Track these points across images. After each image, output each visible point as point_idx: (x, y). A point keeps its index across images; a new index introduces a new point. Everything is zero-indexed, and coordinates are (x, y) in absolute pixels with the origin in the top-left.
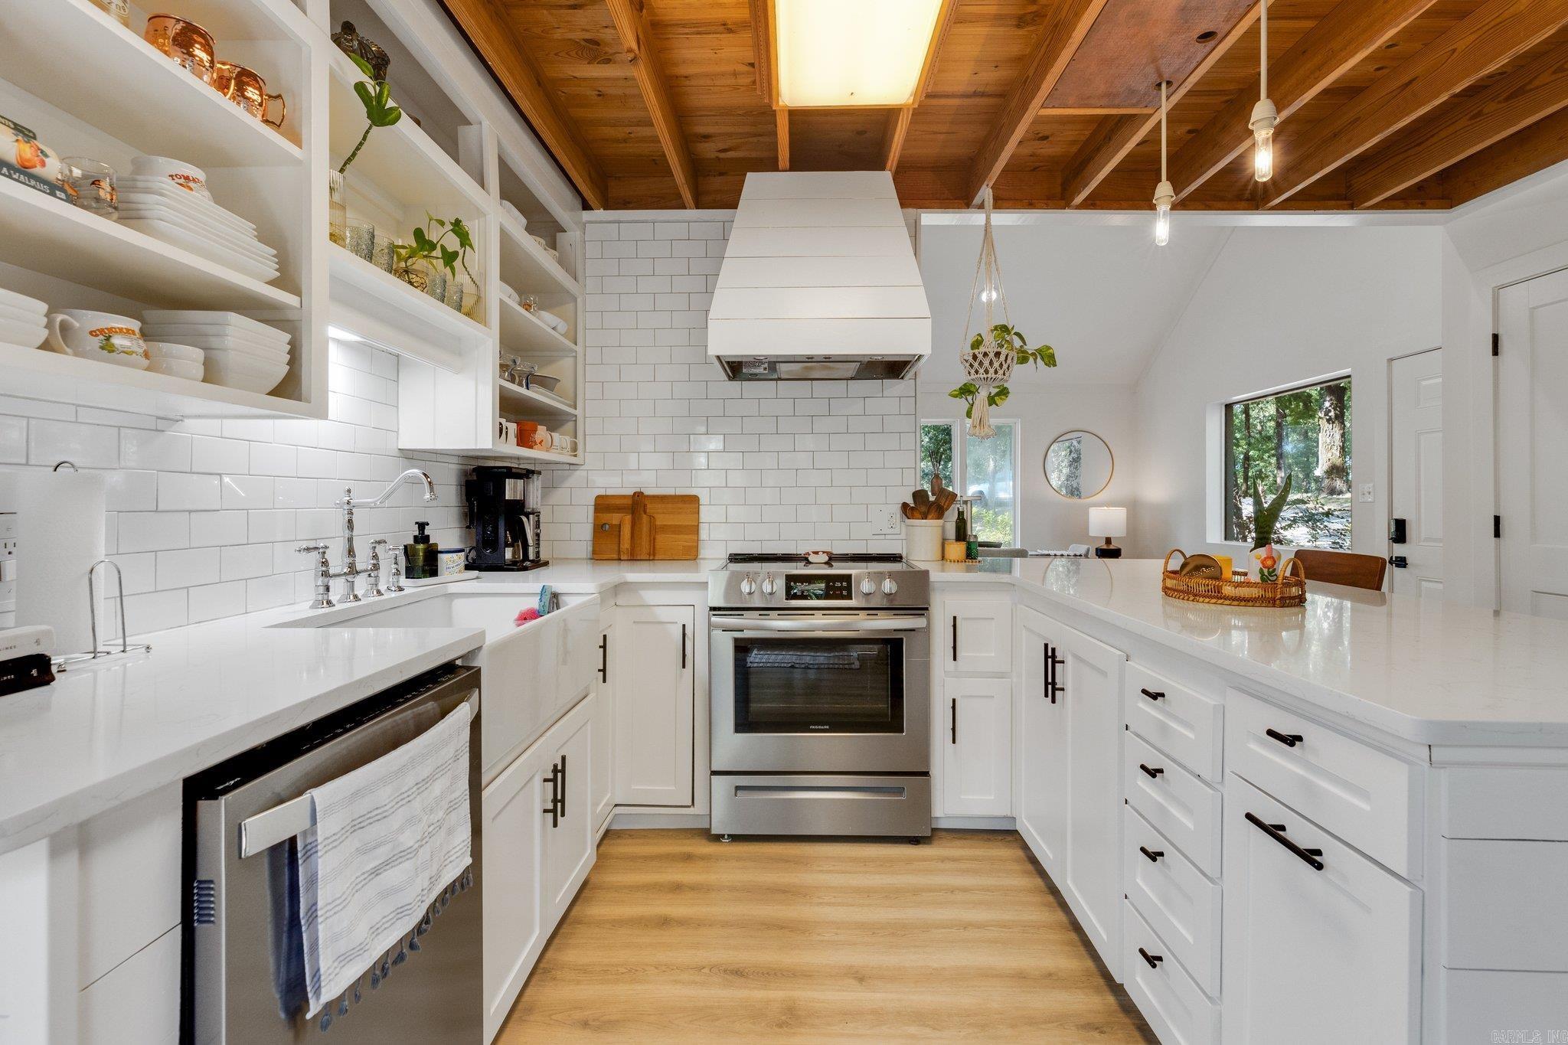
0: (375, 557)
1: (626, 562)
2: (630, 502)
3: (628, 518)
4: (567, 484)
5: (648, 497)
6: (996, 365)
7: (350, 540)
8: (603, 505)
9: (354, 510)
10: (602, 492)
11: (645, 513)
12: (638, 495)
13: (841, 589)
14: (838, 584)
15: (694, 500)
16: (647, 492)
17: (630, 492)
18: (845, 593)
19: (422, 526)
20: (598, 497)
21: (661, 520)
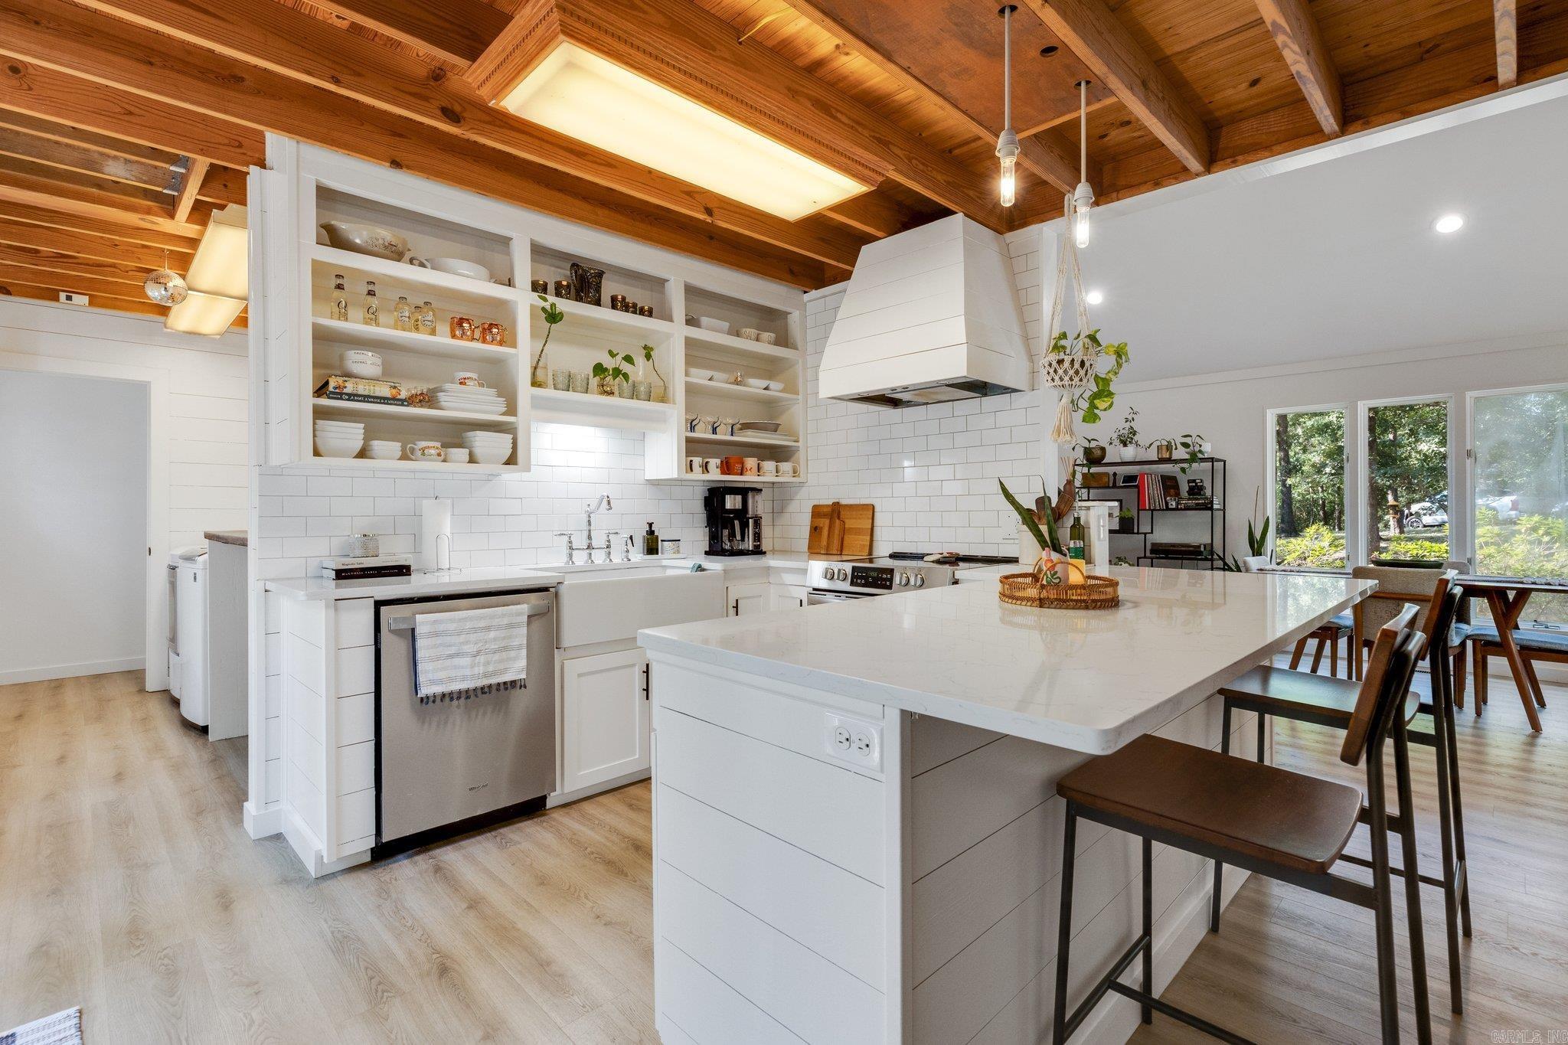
0: (609, 541)
1: (824, 556)
2: (830, 509)
3: (827, 522)
4: (798, 497)
5: (842, 505)
6: (1060, 372)
7: (590, 531)
8: (817, 512)
9: (591, 515)
10: (817, 503)
11: (839, 518)
12: (836, 505)
13: (886, 580)
14: (884, 576)
15: (872, 508)
16: (844, 502)
17: (830, 503)
18: (888, 583)
19: (650, 525)
20: (815, 507)
21: (849, 524)
